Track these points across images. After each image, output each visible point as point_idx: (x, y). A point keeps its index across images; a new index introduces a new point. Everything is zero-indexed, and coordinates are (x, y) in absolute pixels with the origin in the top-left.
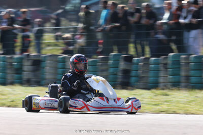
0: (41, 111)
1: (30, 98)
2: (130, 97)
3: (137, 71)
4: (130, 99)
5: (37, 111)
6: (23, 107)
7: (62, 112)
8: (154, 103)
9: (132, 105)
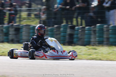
0: (19, 58)
1: (12, 50)
2: (71, 50)
3: (78, 34)
4: (71, 51)
5: (17, 58)
6: (8, 56)
7: (31, 59)
8: (88, 54)
9: (72, 55)
